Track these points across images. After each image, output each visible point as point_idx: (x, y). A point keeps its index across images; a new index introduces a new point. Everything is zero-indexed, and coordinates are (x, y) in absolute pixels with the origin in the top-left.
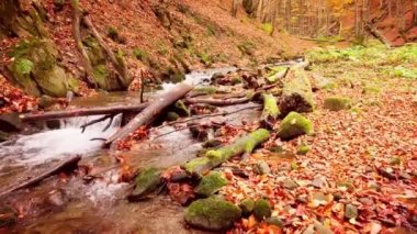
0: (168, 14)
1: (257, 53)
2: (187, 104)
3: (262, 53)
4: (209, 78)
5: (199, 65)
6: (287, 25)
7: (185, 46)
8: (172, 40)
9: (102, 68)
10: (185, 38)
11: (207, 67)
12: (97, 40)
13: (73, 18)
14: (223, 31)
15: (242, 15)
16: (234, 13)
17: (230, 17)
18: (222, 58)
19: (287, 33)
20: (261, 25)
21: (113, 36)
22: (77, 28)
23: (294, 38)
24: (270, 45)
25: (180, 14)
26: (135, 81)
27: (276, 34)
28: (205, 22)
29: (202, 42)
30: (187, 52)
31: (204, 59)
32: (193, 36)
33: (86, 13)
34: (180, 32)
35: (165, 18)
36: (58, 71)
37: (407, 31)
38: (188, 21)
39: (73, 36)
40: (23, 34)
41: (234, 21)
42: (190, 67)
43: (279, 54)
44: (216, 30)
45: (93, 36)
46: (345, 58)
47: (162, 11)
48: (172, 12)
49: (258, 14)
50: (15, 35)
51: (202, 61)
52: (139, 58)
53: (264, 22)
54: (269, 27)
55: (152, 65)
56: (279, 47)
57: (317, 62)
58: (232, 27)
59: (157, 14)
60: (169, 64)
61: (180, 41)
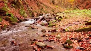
0: (39, 4)
1: (55, 11)
2: (45, 18)
3: (56, 11)
4: (47, 15)
5: (44, 13)
6: (61, 6)
7: (42, 10)
8: (40, 9)
9: (30, 13)
10: (42, 9)
11: (46, 14)
12: (30, 9)
13: (26, 5)
14: (48, 7)
15: (52, 4)
16: (50, 4)
17: (50, 5)
18: (48, 12)
19: (61, 7)
20: (56, 6)
21: (31, 8)
22: (27, 7)
23: (62, 8)
24: (57, 10)
25: (41, 4)
26: (35, 16)
27: (59, 8)
28: (45, 6)
29: (45, 9)
30: (42, 11)
31: (45, 12)
32: (43, 8)
33: (28, 5)
34: (41, 7)
35: (39, 5)
36: (25, 13)
37: (85, 7)
38: (42, 5)
39: (26, 8)
40: (21, 8)
41: (51, 5)
42: (43, 14)
43: (59, 12)
44: (47, 7)
45: (29, 8)
46: (70, 12)
47: (38, 4)
48: (40, 4)
49: (55, 3)
50: (20, 8)
51: (45, 13)
52: (35, 12)
53: (56, 5)
54: (57, 6)
55: (37, 13)
56: (59, 10)
57: (65, 13)
58: (50, 6)
59: (37, 4)
60: (40, 13)
61: (41, 9)
